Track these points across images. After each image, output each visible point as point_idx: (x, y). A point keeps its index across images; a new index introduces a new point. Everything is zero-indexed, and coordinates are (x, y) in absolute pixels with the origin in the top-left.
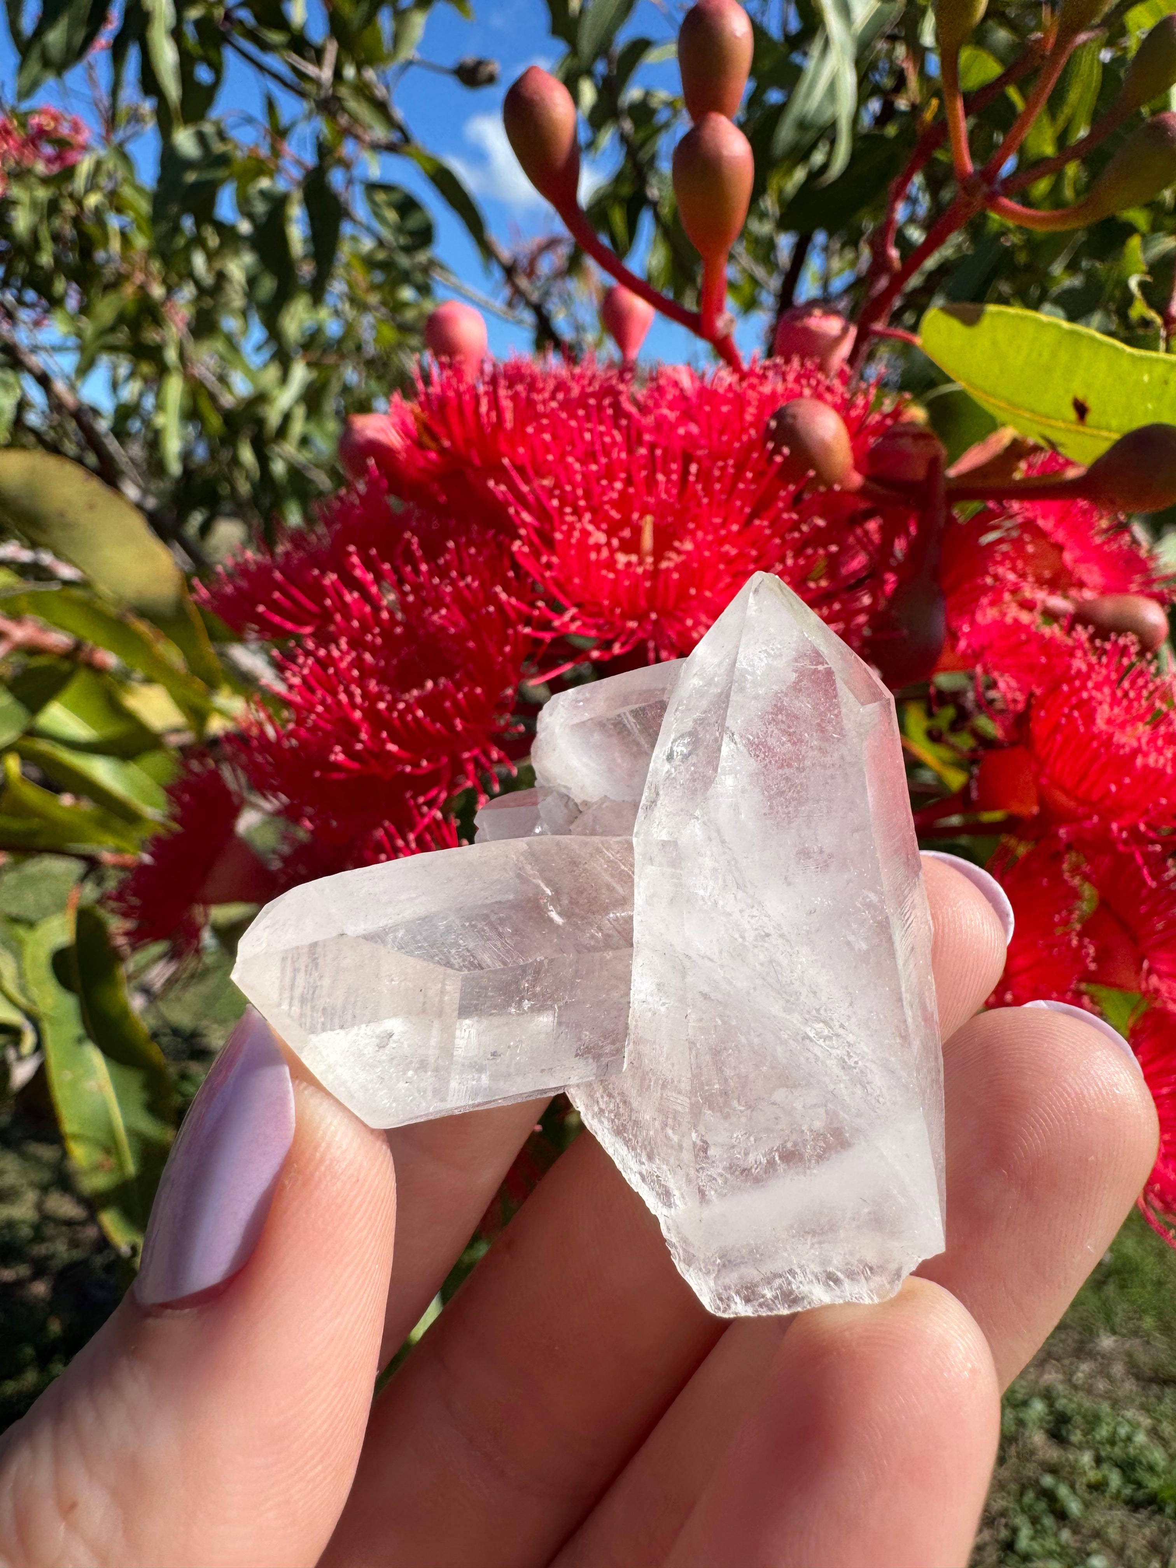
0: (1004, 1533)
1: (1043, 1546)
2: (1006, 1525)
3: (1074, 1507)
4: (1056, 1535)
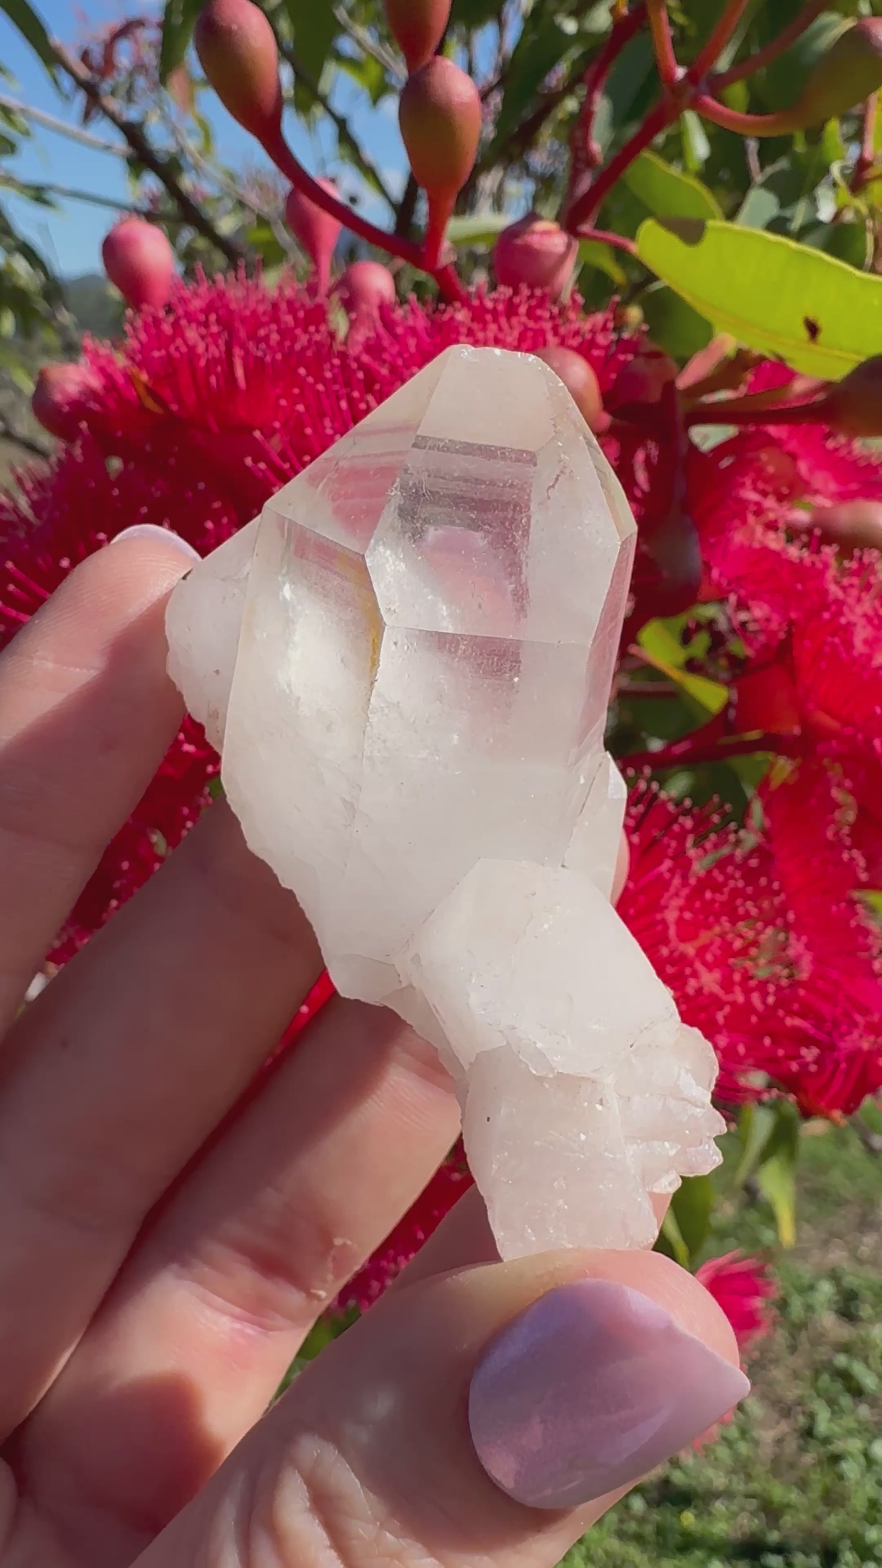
0: (802, 1420)
1: (840, 1426)
2: (804, 1413)
3: (869, 1381)
4: (853, 1412)
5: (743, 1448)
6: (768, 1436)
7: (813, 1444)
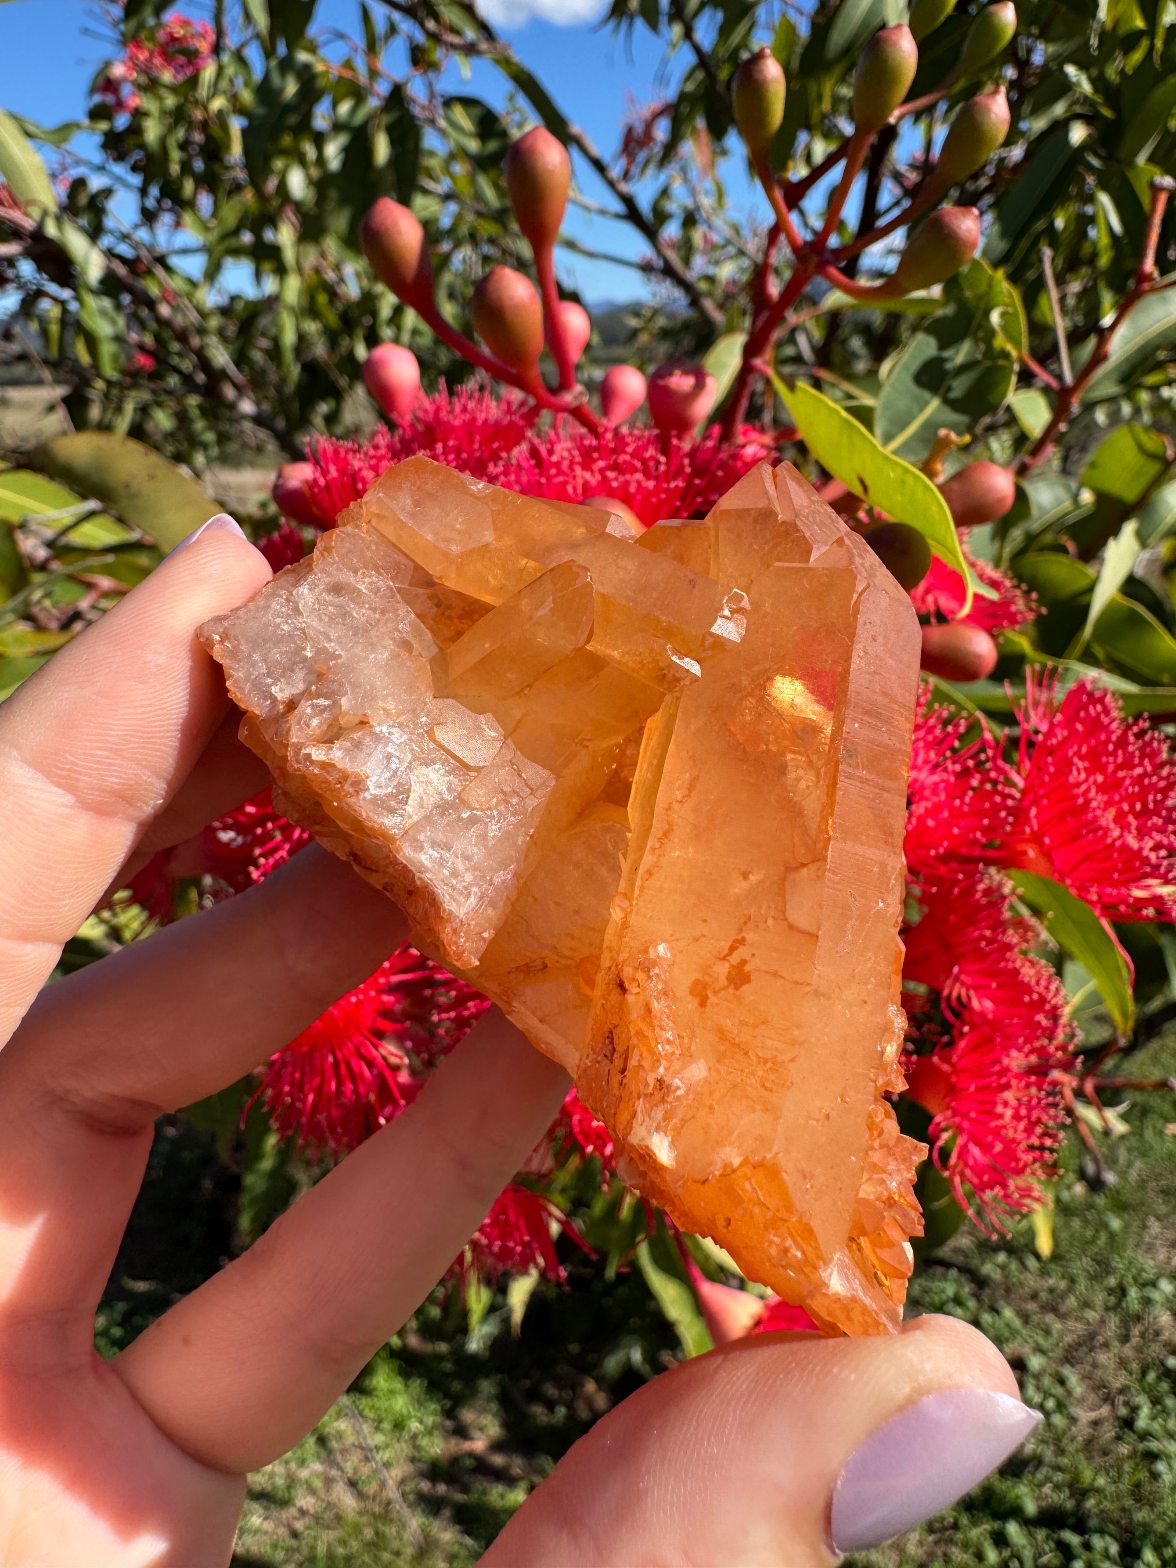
5: (1058, 1420)
6: (1085, 1416)
7: (1131, 1437)
